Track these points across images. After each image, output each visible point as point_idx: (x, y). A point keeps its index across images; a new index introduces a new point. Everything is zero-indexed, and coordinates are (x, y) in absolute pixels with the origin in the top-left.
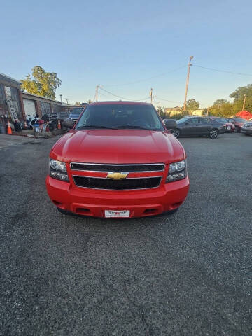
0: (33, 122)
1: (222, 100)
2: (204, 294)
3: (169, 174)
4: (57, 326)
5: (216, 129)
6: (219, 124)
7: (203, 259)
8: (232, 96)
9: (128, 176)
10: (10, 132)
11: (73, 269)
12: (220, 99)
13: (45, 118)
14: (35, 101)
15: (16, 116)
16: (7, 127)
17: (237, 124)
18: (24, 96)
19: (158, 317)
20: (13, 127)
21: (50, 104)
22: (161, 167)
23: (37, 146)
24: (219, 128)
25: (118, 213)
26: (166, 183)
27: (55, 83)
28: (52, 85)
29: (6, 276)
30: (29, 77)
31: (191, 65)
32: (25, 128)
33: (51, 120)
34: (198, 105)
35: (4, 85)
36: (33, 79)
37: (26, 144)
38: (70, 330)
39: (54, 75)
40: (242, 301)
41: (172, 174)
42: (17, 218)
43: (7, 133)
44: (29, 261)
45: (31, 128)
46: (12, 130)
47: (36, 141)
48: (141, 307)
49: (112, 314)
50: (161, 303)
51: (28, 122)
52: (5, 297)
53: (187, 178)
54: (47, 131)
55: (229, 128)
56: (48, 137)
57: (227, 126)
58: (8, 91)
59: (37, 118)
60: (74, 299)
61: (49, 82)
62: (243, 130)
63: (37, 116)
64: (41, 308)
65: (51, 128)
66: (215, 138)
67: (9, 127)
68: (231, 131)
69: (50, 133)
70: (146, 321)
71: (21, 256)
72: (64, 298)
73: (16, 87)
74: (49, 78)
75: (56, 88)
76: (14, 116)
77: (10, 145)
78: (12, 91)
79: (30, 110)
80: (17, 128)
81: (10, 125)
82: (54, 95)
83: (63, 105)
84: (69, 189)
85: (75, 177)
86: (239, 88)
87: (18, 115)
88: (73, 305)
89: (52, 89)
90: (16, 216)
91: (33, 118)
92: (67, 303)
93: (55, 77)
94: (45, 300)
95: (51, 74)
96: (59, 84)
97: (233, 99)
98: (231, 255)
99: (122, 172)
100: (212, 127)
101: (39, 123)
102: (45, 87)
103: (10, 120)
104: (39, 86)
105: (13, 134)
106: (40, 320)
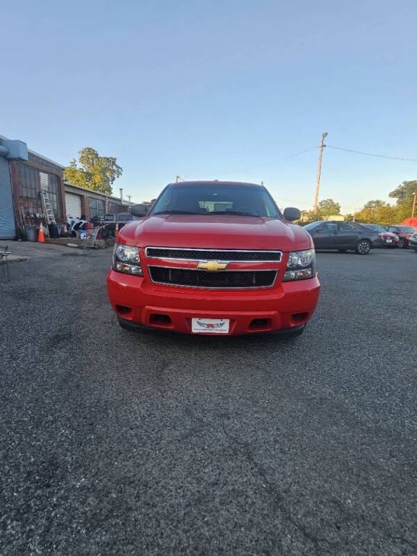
0: (77, 227)
1: (378, 202)
2: (343, 435)
3: (288, 269)
4: (121, 457)
5: (368, 240)
6: (372, 232)
7: (342, 396)
8: (393, 195)
9: (229, 266)
10: (42, 238)
11: (144, 398)
12: (375, 200)
13: (95, 221)
14: (81, 197)
15: (52, 215)
16: (37, 231)
17: (401, 235)
18: (67, 189)
19: (272, 457)
20: (47, 232)
21: (104, 202)
22: (276, 256)
23: (82, 258)
24: (373, 238)
25: (212, 326)
26: (283, 281)
27: (113, 171)
28: (108, 174)
29: (47, 401)
30: (73, 163)
31: (325, 146)
32: (63, 235)
33: (103, 224)
34: (338, 209)
35: (39, 170)
36: (79, 166)
37: (65, 255)
38: (142, 462)
39: (112, 161)
40: (402, 446)
41: (293, 269)
42: (58, 340)
43: (36, 240)
44: (78, 386)
45: (74, 235)
46: (45, 236)
47: (80, 252)
48: (247, 445)
49: (203, 449)
50: (276, 441)
51: (68, 226)
52: (46, 422)
53: (316, 278)
54: (98, 238)
55: (390, 241)
56: (100, 248)
57: (386, 237)
58: (44, 178)
59: (84, 222)
60: (146, 431)
61: (104, 171)
62: (413, 243)
63: (83, 217)
64: (98, 437)
65: (105, 234)
66: (366, 254)
67: (41, 230)
68: (393, 246)
69: (102, 242)
70: (253, 460)
71: (65, 381)
72: (132, 429)
73: (56, 174)
74: (105, 165)
75: (114, 179)
76: (50, 216)
77: (40, 255)
78: (51, 180)
79: (73, 210)
80: (53, 232)
81: (42, 229)
82: (109, 190)
83: (123, 203)
84: (142, 286)
85: (150, 267)
86: (405, 183)
87: (56, 216)
88: (145, 438)
89: (106, 181)
90: (56, 337)
91: (77, 221)
92: (136, 435)
93: (114, 163)
94: (104, 430)
95: (108, 159)
96: (119, 174)
97: (396, 199)
98: (387, 394)
99: (219, 261)
100: (360, 237)
101: (85, 227)
102: (97, 179)
103: (43, 221)
104: (89, 176)
105: (46, 242)
106: (97, 449)
